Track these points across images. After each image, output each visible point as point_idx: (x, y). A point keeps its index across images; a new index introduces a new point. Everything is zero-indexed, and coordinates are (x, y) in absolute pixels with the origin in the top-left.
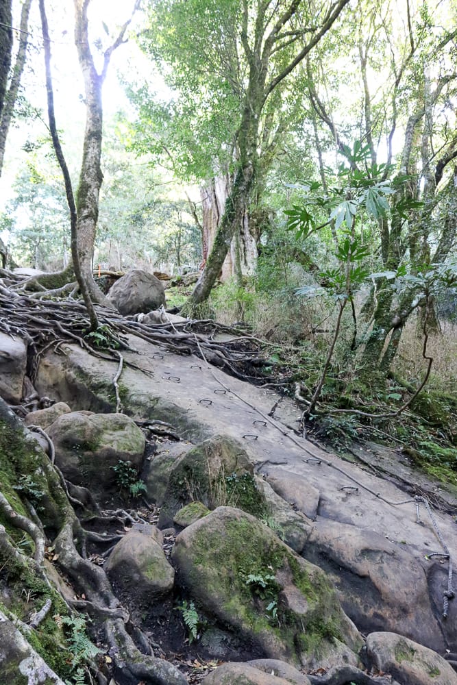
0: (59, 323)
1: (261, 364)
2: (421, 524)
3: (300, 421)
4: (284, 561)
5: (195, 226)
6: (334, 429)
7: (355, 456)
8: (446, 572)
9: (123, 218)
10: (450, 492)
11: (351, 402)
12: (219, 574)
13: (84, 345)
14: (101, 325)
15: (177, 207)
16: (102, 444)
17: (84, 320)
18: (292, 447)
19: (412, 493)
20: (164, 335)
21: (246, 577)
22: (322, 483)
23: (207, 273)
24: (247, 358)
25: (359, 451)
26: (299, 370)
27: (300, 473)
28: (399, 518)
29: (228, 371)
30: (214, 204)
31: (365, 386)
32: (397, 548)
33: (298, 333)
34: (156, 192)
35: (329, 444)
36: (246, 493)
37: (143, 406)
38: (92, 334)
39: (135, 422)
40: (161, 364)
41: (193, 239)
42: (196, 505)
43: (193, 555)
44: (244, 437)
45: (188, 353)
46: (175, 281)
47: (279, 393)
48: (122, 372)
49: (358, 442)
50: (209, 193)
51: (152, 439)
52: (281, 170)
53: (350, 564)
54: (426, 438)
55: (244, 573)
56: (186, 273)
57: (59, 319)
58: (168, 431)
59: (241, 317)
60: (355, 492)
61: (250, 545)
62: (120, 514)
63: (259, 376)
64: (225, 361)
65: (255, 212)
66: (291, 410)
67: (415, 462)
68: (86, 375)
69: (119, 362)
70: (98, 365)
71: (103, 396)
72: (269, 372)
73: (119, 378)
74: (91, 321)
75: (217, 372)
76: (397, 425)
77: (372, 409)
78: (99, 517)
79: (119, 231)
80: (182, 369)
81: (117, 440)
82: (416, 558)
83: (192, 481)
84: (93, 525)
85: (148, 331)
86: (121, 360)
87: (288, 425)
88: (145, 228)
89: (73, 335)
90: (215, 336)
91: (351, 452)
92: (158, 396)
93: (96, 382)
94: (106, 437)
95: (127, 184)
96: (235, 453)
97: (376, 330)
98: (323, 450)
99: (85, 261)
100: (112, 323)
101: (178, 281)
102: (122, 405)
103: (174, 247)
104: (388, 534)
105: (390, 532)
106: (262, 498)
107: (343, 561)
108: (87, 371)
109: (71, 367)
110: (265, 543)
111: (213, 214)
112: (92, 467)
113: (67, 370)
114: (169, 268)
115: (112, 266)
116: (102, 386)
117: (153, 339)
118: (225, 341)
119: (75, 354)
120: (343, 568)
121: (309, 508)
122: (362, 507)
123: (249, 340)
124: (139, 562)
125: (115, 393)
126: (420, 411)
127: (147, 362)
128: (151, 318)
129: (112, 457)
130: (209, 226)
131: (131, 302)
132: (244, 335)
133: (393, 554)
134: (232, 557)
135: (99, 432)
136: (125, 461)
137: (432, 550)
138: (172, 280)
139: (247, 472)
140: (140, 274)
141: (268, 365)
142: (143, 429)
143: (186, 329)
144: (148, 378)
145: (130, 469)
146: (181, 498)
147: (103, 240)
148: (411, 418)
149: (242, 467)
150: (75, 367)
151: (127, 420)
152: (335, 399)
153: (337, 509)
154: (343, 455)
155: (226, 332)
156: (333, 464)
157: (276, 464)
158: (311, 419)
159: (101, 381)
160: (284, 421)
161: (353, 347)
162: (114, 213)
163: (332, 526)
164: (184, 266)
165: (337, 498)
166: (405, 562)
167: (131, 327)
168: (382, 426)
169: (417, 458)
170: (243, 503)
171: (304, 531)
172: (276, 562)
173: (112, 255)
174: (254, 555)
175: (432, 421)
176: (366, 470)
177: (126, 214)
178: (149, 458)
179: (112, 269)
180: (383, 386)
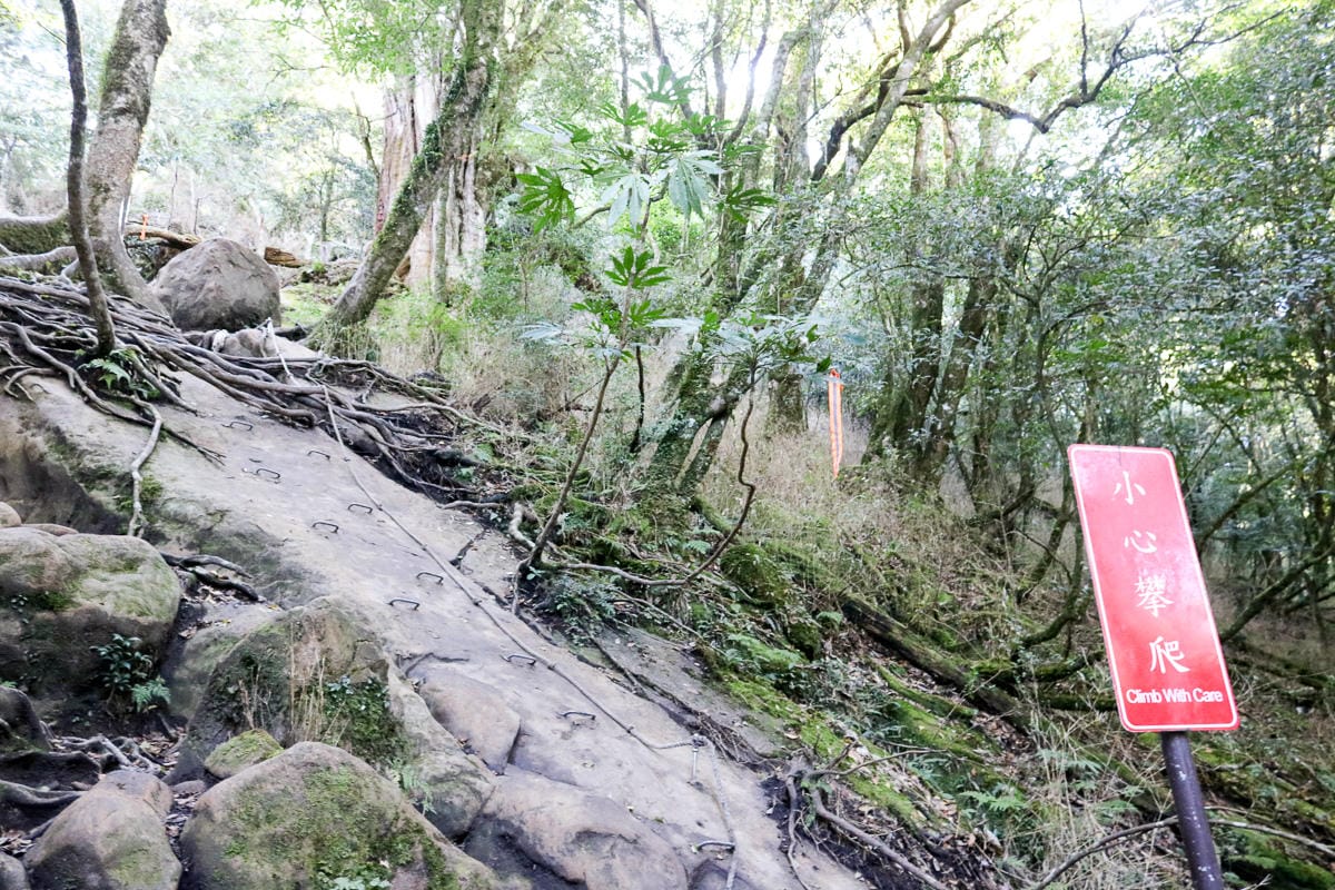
0: (23, 330)
1: (454, 461)
2: (698, 786)
3: (510, 579)
4: (414, 853)
5: (366, 166)
6: (571, 600)
7: (604, 653)
8: (724, 874)
9: (212, 123)
10: (762, 730)
11: (615, 549)
12: (274, 876)
13: (76, 383)
14: (120, 347)
15: (335, 120)
16: (79, 598)
17: (85, 330)
18: (485, 628)
19: (692, 728)
20: (260, 383)
21: (331, 882)
22: (530, 702)
23: (372, 267)
24: (429, 447)
25: (612, 645)
26: (526, 480)
27: (491, 681)
28: (660, 775)
29: (387, 468)
30: (409, 126)
31: (647, 522)
32: (644, 830)
33: (538, 407)
34: (289, 84)
35: (559, 628)
36: (365, 718)
37: (190, 524)
38: (97, 363)
39: (165, 557)
40: (244, 441)
41: (359, 191)
42: (256, 736)
43: (226, 837)
44: (391, 604)
45: (308, 424)
46: (309, 271)
47: (481, 521)
48: (155, 448)
49: (615, 628)
50: (401, 103)
51: (198, 594)
52: (549, 85)
53: (553, 858)
54: (741, 626)
55: (328, 875)
56: (335, 259)
57: (26, 322)
58: (237, 581)
59: (433, 362)
60: (589, 723)
61: (349, 820)
62: (96, 748)
63: (447, 483)
64: (383, 448)
65: (491, 157)
66: (497, 556)
67: (711, 671)
68: (73, 448)
69: (151, 427)
70: (101, 431)
71: (104, 497)
72: (468, 478)
73: (146, 461)
74: (99, 336)
75: (363, 468)
76: (694, 599)
77: (653, 566)
78: (44, 753)
79: (202, 151)
80: (290, 456)
81: (116, 593)
82: (675, 849)
83: (255, 688)
84: (26, 767)
85: (227, 369)
86: (157, 425)
87: (487, 585)
88: (258, 153)
89: (54, 360)
90: (371, 394)
91: (597, 646)
92: (226, 506)
93: (92, 466)
94: (91, 583)
95: (228, 56)
96: (353, 637)
97: (680, 418)
98: (546, 638)
99: (109, 203)
100: (147, 345)
101: (317, 273)
102: (143, 518)
103: (316, 199)
104: (635, 803)
105: (639, 800)
106: (397, 728)
107: (541, 852)
108: (76, 440)
109: (39, 427)
110: (381, 817)
111: (403, 149)
112: (49, 645)
113: (29, 433)
114: (302, 245)
115: (176, 220)
116: (103, 475)
117: (234, 389)
118: (389, 408)
119: (54, 401)
120: (538, 864)
121: (494, 749)
122: (596, 751)
123: (439, 410)
124: (103, 850)
125: (132, 493)
126: (739, 578)
127: (215, 435)
128: (242, 343)
129: (99, 626)
130: (393, 172)
131: (204, 304)
132: (431, 400)
133: (635, 841)
134: (308, 842)
135: (77, 573)
136: (126, 637)
137: (707, 834)
138: (304, 269)
139: (372, 674)
140: (230, 249)
141: (467, 464)
142: (182, 573)
143: (312, 374)
144: (210, 466)
145: (137, 654)
146: (229, 720)
147: (162, 163)
148: (722, 589)
149: (364, 665)
150: (48, 430)
151: (146, 551)
152: (589, 542)
153: (547, 754)
154: (582, 652)
155: (396, 390)
156: (558, 668)
157: (446, 660)
158: (530, 577)
159: (105, 464)
160: (479, 578)
161: (635, 445)
162: (193, 109)
163: (530, 786)
164: (334, 242)
165: (554, 732)
166: (653, 856)
167: (188, 358)
168: (666, 599)
169: (715, 665)
170: (357, 736)
171: (477, 793)
172: (399, 853)
173: (178, 198)
174: (355, 839)
175: (759, 597)
176: (617, 682)
177: (220, 116)
178: (184, 634)
179: (176, 227)
180: (680, 526)
